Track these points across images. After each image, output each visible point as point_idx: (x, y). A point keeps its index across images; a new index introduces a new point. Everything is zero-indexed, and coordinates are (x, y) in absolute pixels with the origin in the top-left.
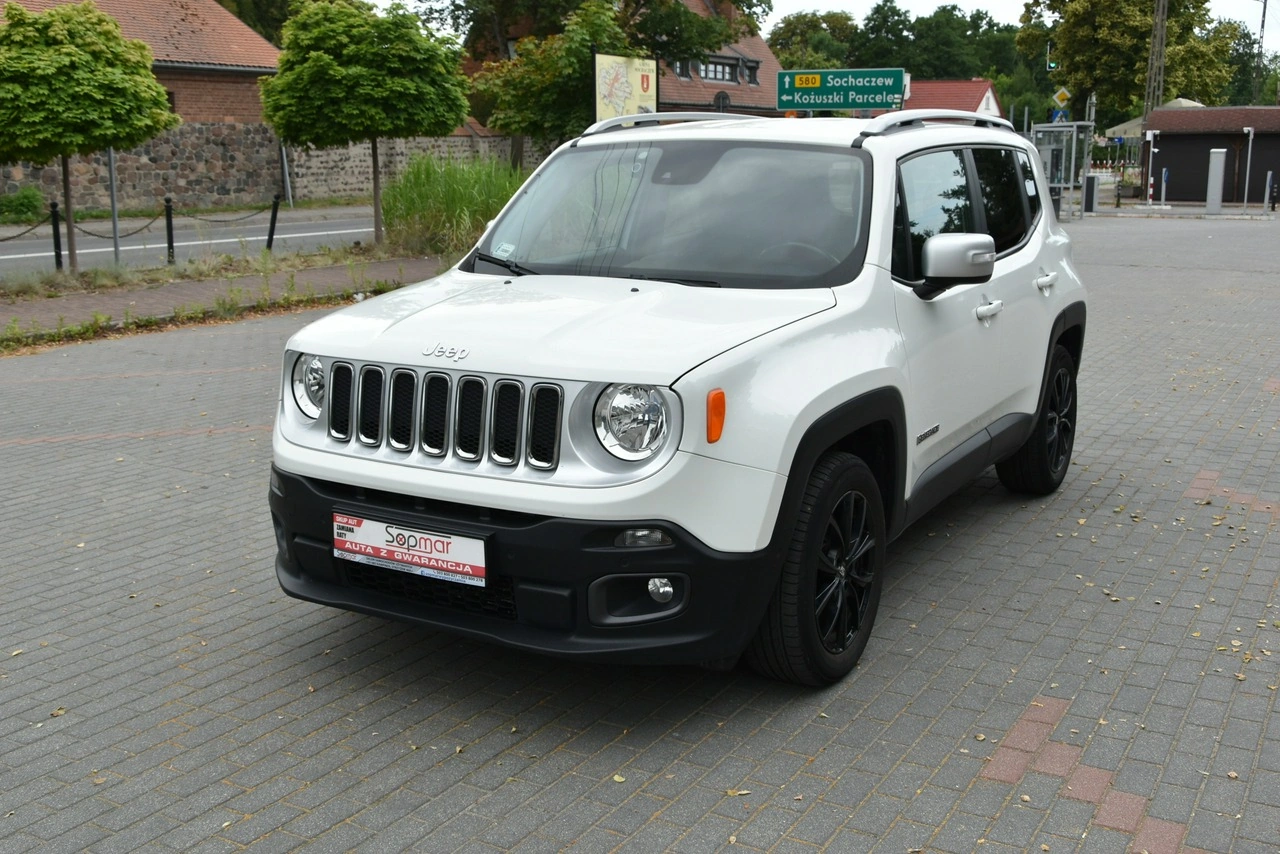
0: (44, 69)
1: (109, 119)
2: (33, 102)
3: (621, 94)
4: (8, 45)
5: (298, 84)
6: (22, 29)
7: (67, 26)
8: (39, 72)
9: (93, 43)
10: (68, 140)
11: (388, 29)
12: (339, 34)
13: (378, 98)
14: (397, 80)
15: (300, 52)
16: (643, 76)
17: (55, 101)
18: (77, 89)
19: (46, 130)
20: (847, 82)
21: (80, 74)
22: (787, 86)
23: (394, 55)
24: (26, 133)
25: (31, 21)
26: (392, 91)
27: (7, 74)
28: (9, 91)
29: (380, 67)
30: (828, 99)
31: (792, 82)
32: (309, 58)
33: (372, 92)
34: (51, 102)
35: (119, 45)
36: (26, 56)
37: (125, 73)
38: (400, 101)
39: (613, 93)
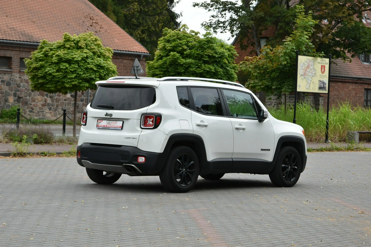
0: (77, 58)
1: (98, 77)
2: (72, 70)
3: (310, 74)
4: (63, 48)
5: (164, 65)
6: (69, 43)
7: (85, 42)
8: (75, 59)
9: (94, 49)
10: (83, 85)
11: (204, 44)
12: (183, 45)
13: (198, 73)
14: (207, 65)
15: (165, 52)
16: (322, 66)
17: (80, 70)
18: (88, 66)
19: (76, 81)
21: (89, 60)
23: (206, 55)
24: (69, 81)
25: (73, 40)
26: (204, 70)
27: (64, 60)
28: (64, 66)
29: (200, 60)
32: (170, 55)
33: (196, 70)
34: (78, 70)
35: (102, 49)
36: (70, 53)
37: (104, 60)
38: (207, 74)
39: (306, 74)
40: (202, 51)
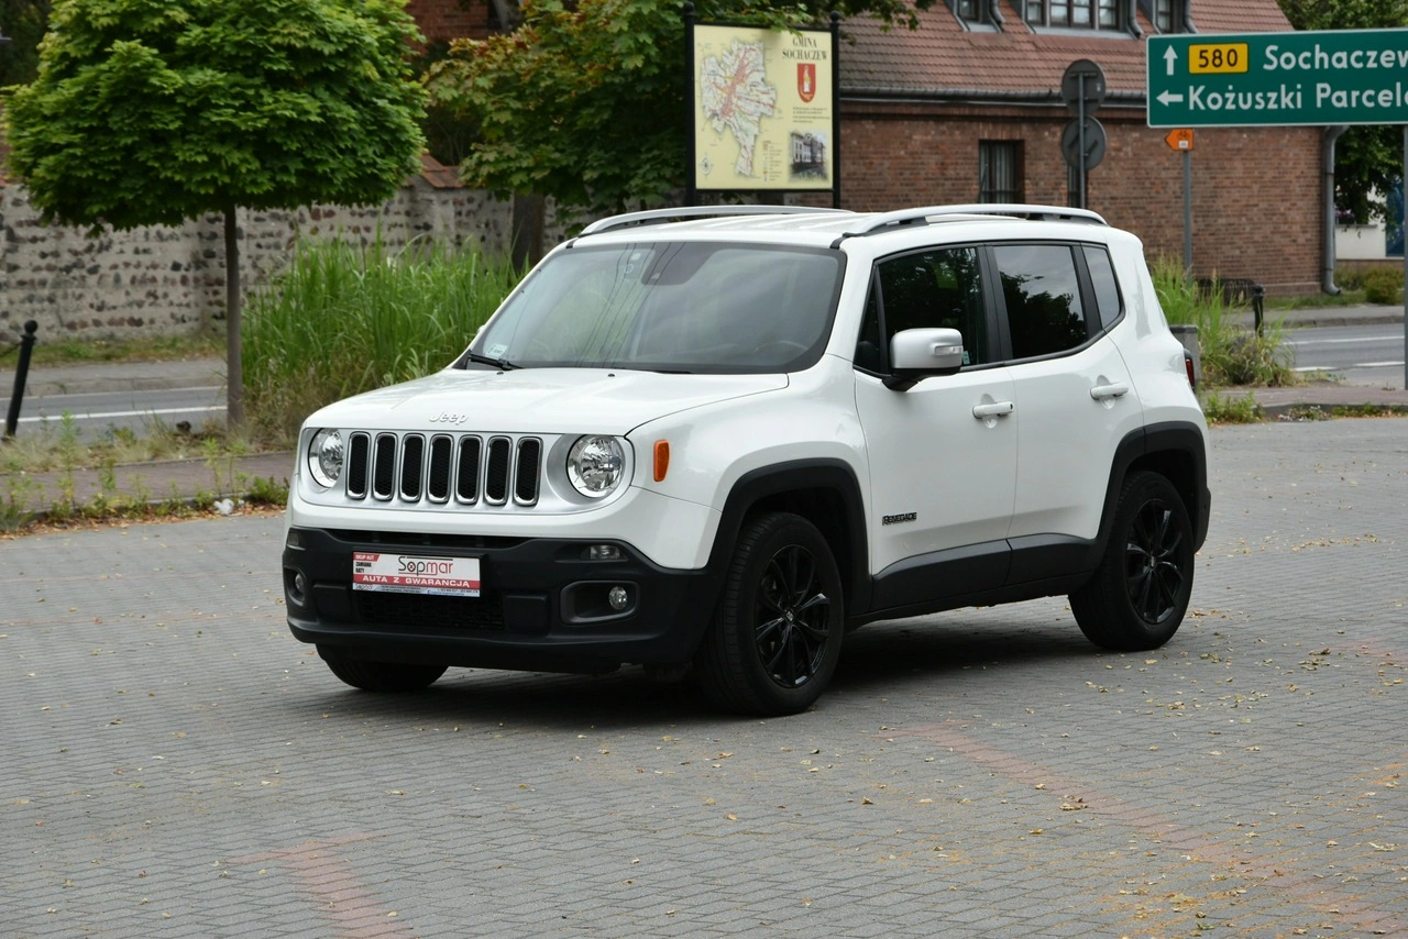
3: (751, 107)
5: (86, 103)
12: (168, 5)
13: (247, 132)
14: (283, 95)
15: (88, 41)
16: (801, 68)
20: (1310, 61)
22: (1170, 71)
23: (278, 47)
26: (274, 117)
29: (250, 71)
30: (1267, 100)
31: (1182, 62)
32: (111, 53)
33: (234, 120)
38: (288, 137)
39: (733, 107)
40: (261, 32)
